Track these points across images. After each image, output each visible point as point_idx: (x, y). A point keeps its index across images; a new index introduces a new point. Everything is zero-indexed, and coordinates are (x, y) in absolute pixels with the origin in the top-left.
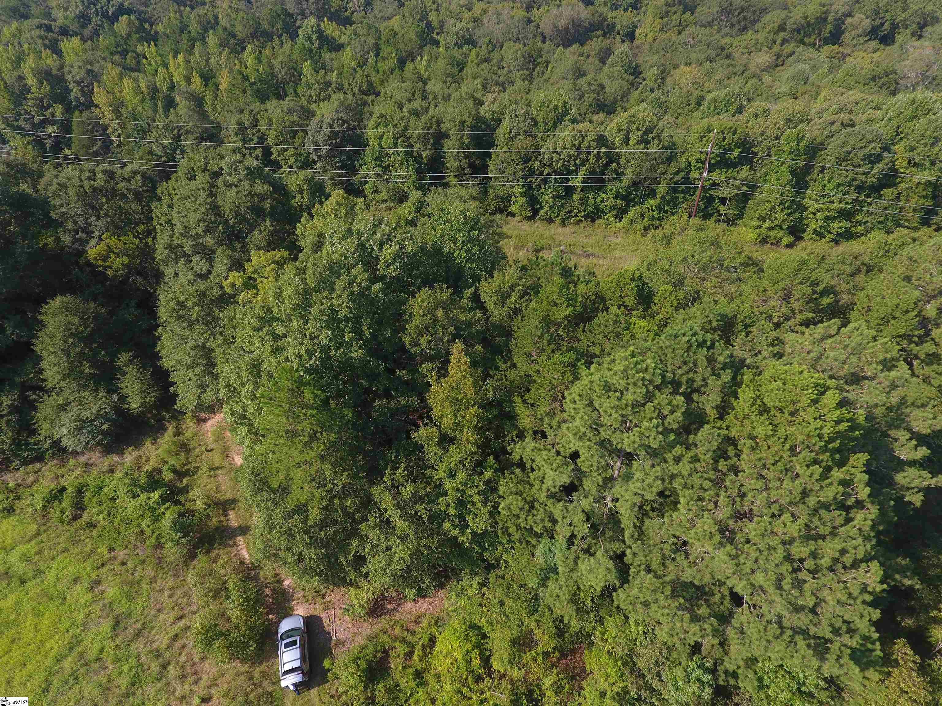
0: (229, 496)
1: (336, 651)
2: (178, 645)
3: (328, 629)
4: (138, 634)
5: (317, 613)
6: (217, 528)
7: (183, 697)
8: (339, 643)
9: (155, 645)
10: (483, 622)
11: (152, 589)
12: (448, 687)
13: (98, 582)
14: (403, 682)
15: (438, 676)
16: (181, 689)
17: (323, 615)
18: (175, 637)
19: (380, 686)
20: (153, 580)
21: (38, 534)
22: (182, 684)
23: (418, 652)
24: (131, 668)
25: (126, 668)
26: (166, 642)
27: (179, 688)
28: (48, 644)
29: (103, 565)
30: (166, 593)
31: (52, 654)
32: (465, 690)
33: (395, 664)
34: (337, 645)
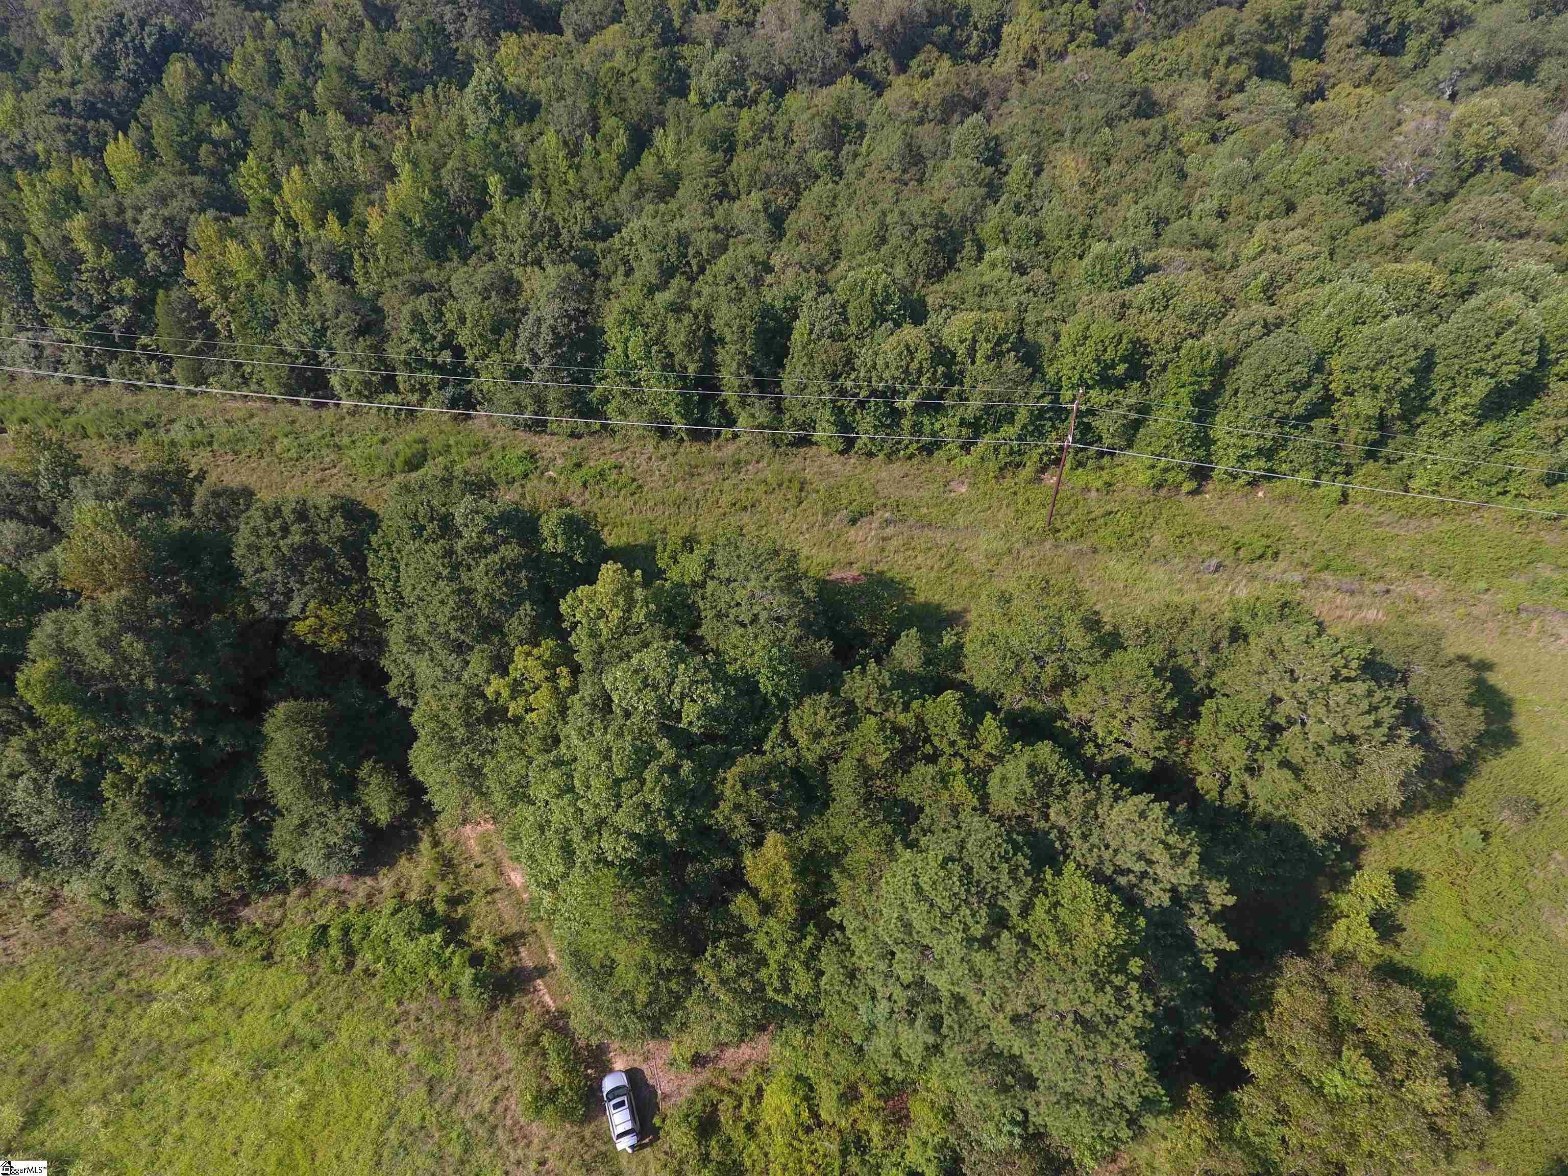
0: (516, 928)
1: (662, 1105)
2: (499, 1109)
3: (651, 1082)
4: (456, 1099)
5: (636, 1065)
6: (512, 970)
7: (519, 1162)
8: (666, 1097)
9: (477, 1109)
10: (810, 1073)
11: (458, 1048)
12: (779, 1140)
13: (396, 1042)
14: (734, 1136)
15: (768, 1129)
16: (515, 1154)
17: (644, 1067)
18: (496, 1100)
19: (713, 1143)
20: (456, 1037)
21: (311, 987)
22: (515, 1148)
23: (746, 1103)
24: (459, 1136)
25: (454, 1135)
26: (487, 1106)
27: (512, 1152)
28: (367, 1115)
29: (397, 1022)
30: (474, 1052)
31: (374, 1126)
32: (795, 1143)
33: (725, 1117)
34: (663, 1099)
